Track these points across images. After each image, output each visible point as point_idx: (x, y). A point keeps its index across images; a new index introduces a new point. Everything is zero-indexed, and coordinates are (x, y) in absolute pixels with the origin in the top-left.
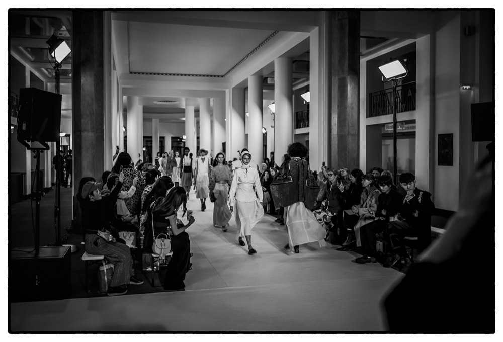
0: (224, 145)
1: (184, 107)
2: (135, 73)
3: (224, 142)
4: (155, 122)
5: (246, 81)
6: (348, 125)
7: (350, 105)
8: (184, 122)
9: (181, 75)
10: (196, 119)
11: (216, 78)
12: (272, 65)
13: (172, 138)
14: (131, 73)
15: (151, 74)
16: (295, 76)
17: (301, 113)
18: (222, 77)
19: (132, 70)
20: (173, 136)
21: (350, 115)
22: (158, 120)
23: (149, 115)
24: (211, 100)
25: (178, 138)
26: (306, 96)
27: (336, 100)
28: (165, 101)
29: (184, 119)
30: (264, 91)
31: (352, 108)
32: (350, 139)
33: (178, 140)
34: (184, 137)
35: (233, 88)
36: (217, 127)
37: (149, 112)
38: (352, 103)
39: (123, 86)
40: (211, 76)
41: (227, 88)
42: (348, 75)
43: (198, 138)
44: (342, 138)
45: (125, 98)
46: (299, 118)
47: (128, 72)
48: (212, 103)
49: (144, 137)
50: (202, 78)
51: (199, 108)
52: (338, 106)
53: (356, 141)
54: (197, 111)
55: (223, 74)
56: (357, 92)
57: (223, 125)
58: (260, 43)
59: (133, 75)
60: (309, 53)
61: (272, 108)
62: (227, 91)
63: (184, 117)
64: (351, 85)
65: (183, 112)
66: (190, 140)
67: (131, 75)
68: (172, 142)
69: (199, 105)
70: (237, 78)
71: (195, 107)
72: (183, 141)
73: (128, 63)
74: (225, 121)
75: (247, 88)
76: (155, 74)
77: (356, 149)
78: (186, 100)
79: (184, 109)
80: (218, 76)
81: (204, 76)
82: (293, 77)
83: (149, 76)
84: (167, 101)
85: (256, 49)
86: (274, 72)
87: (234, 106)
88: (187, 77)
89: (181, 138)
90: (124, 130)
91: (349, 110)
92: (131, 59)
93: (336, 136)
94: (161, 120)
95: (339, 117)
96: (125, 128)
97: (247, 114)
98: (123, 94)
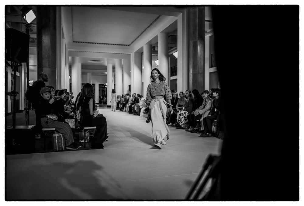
0: (130, 86)
1: (106, 65)
2: (76, 42)
3: (130, 84)
4: (89, 75)
5: (142, 48)
6: (198, 68)
7: (199, 57)
8: (106, 75)
9: (104, 44)
10: (113, 73)
11: (125, 46)
12: (156, 37)
13: (99, 85)
14: (74, 42)
15: (86, 43)
16: (170, 45)
17: (174, 67)
18: (128, 45)
19: (75, 40)
20: (100, 83)
21: (200, 62)
22: (91, 73)
23: (85, 71)
24: (122, 60)
25: (103, 85)
26: (176, 54)
27: (192, 54)
28: (95, 61)
29: (106, 73)
30: (153, 54)
31: (201, 59)
32: (199, 76)
33: (103, 86)
34: (107, 84)
35: (135, 53)
36: (126, 76)
37: (85, 68)
38: (200, 56)
39: (69, 50)
40: (122, 45)
41: (131, 52)
42: (199, 40)
43: (115, 85)
44: (194, 75)
45: (70, 58)
46: (173, 70)
47: (72, 41)
48: (122, 62)
49: (82, 84)
50: (117, 46)
51: (115, 65)
52: (193, 57)
53: (203, 77)
54: (114, 68)
55: (129, 44)
56: (203, 50)
57: (129, 74)
58: (150, 24)
59: (75, 43)
60: (177, 30)
61: (157, 62)
62: (132, 54)
63: (106, 72)
64: (200, 45)
65: (105, 68)
66: (110, 86)
67: (74, 43)
68: (99, 87)
69: (115, 64)
70: (137, 46)
71: (113, 65)
72: (106, 87)
73: (72, 35)
74: (130, 72)
75: (143, 52)
76: (88, 43)
77: (203, 81)
78: (108, 60)
79: (106, 67)
80: (126, 45)
81: (118, 45)
82: (169, 46)
83: (85, 44)
84: (96, 61)
85: (148, 28)
86: (158, 42)
87: (135, 63)
88: (108, 45)
89: (105, 85)
90: (70, 78)
91: (199, 59)
92: (74, 32)
93: (192, 74)
94: (93, 74)
95: (193, 63)
96: (71, 77)
97: (143, 67)
98: (69, 55)
